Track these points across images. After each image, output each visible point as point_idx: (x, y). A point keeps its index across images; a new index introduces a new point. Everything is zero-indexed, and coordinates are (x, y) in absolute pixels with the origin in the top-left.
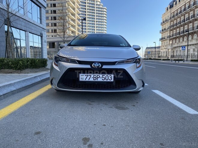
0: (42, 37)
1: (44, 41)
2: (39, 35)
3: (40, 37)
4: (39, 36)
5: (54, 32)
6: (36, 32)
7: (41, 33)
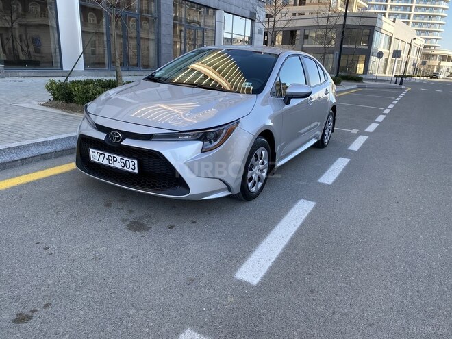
0: (253, 21)
1: (256, 30)
2: (248, 16)
3: (249, 22)
4: (246, 18)
5: (300, 5)
6: (240, 9)
7: (251, 13)
